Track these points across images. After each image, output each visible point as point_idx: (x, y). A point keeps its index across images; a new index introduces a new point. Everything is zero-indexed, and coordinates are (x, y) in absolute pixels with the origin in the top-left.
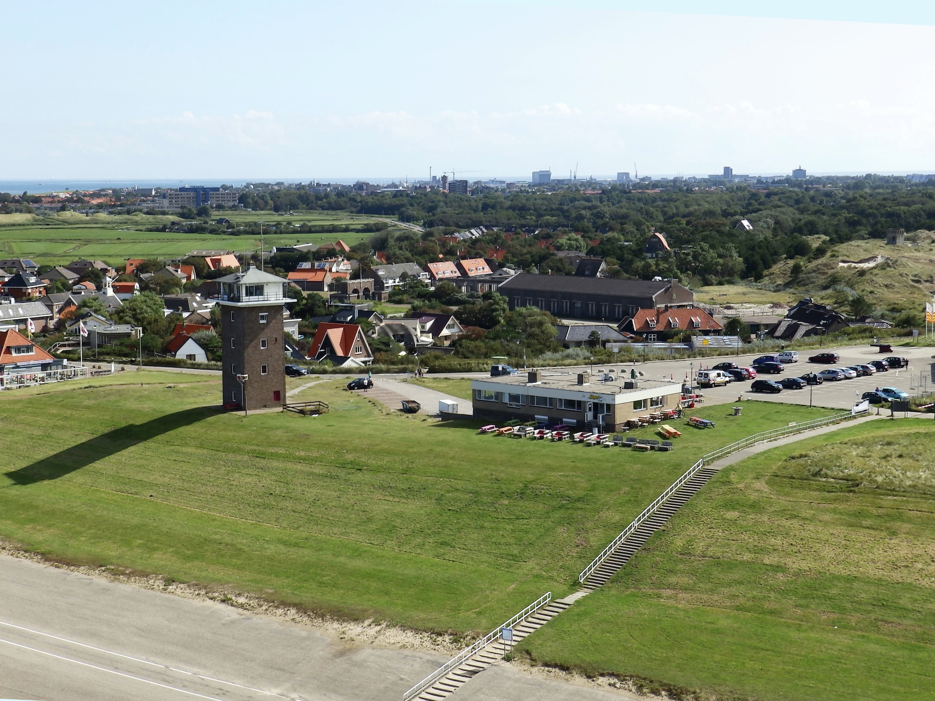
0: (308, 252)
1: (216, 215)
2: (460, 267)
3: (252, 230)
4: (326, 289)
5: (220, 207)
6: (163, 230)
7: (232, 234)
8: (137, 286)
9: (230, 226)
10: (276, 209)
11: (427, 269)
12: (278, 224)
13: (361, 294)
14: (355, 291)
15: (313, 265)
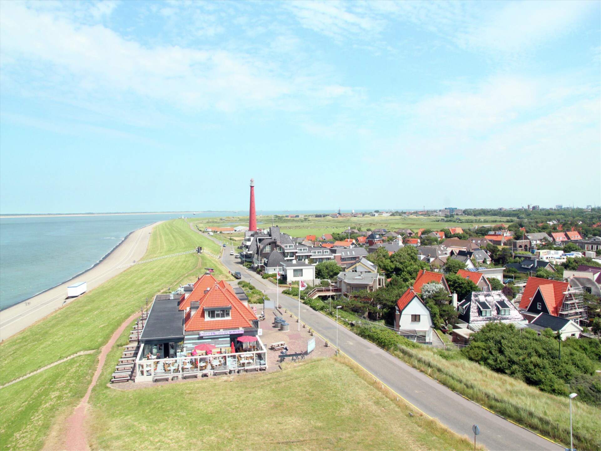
0: (491, 228)
1: (456, 217)
2: (566, 235)
3: (467, 221)
4: (502, 244)
5: (457, 214)
6: (438, 221)
7: (461, 223)
8: (419, 241)
9: (460, 220)
10: (475, 215)
11: (551, 236)
12: (476, 220)
13: (523, 248)
14: (520, 246)
15: (495, 233)
